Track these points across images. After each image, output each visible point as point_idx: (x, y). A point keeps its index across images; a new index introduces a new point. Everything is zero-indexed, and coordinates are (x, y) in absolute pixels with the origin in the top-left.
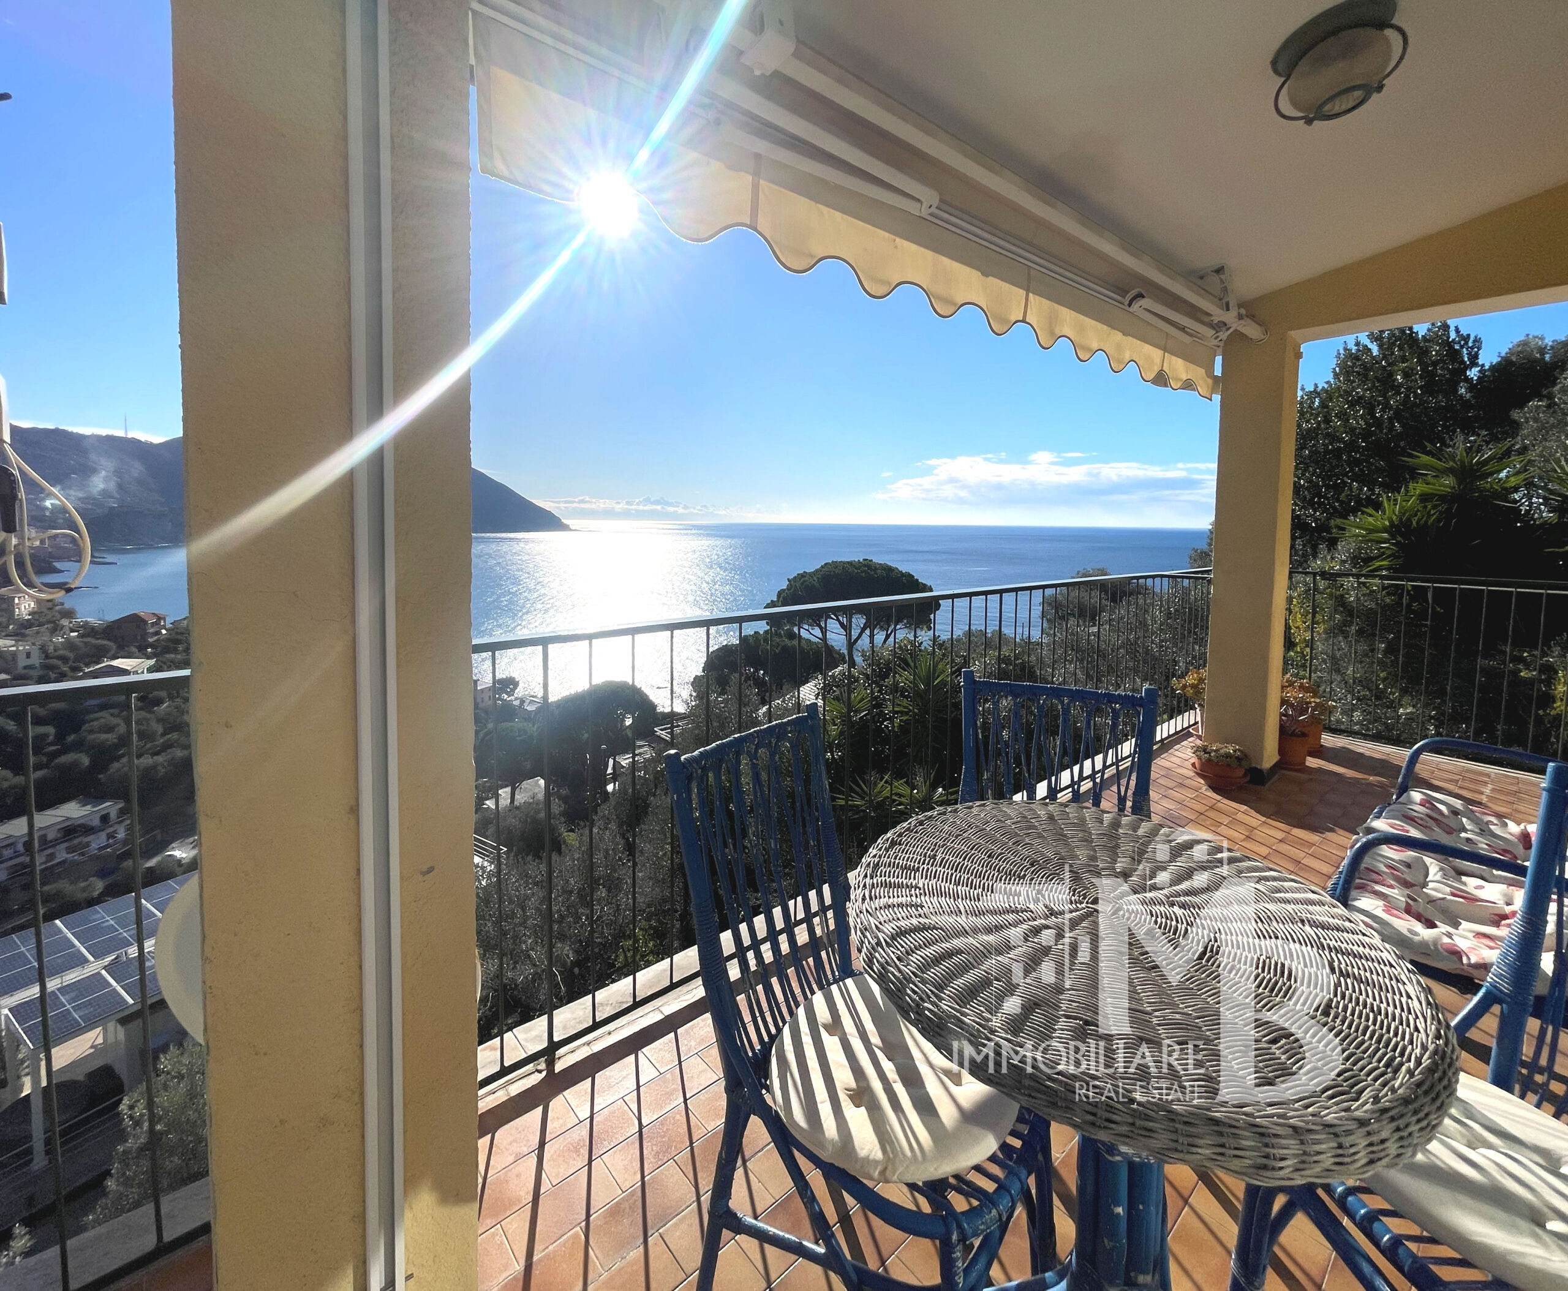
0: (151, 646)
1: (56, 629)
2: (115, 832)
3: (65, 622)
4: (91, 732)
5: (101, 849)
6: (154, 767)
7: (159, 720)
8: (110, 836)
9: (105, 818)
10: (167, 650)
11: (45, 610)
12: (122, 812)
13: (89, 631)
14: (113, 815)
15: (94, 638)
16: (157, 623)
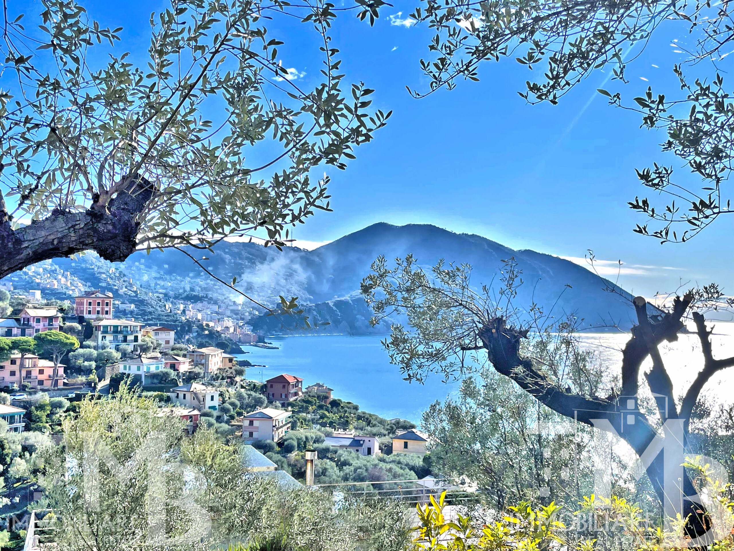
0: (291, 403)
10: (302, 409)
13: (253, 387)
15: (255, 392)
16: (296, 386)
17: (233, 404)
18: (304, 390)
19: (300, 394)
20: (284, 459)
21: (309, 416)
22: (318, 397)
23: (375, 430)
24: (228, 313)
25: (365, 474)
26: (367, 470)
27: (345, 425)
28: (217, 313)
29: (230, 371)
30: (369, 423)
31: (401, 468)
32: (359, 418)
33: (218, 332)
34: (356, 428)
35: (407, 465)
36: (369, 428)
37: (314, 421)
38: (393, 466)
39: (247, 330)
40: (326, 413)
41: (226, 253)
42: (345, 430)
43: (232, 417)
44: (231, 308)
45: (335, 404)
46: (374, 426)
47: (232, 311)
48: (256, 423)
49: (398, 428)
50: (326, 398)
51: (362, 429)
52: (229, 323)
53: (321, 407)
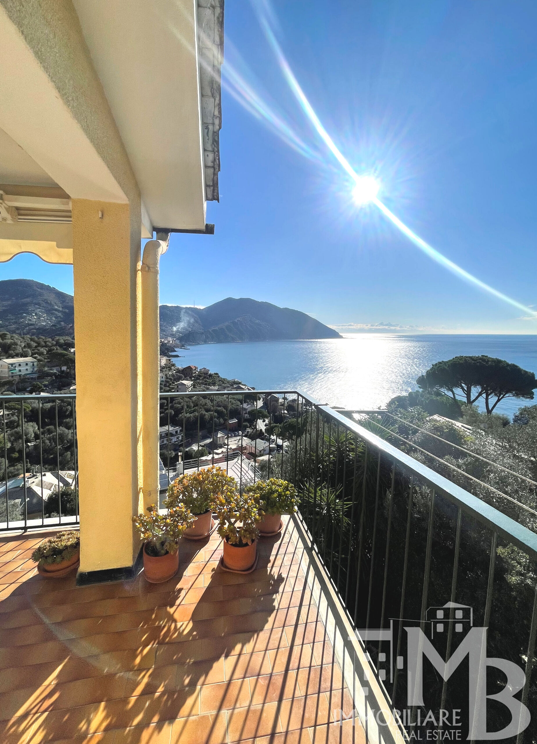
0: (193, 377)
1: (170, 369)
2: (179, 437)
3: (173, 368)
4: (175, 403)
5: (175, 442)
6: (190, 417)
7: (193, 402)
8: (177, 438)
9: (176, 432)
10: (198, 379)
11: (168, 364)
12: (181, 431)
13: (178, 371)
14: (179, 432)
15: (179, 373)
16: (195, 370)
17: (171, 379)
18: (198, 371)
19: (197, 372)
20: (190, 400)
21: (201, 381)
22: (204, 374)
23: (225, 385)
24: (169, 335)
25: (221, 404)
26: (222, 402)
27: (214, 384)
28: (165, 335)
29: (169, 365)
30: (223, 383)
31: (235, 401)
32: (220, 381)
33: (165, 343)
34: (218, 385)
35: (237, 399)
36: (223, 385)
37: (202, 383)
38: (232, 400)
39: (178, 342)
40: (207, 380)
41: (168, 311)
42: (214, 386)
43: (170, 384)
44: (171, 333)
45: (211, 375)
46: (225, 384)
47: (171, 334)
48: (179, 387)
49: (234, 384)
50: (207, 373)
51: (220, 385)
52: (170, 339)
53: (205, 377)
